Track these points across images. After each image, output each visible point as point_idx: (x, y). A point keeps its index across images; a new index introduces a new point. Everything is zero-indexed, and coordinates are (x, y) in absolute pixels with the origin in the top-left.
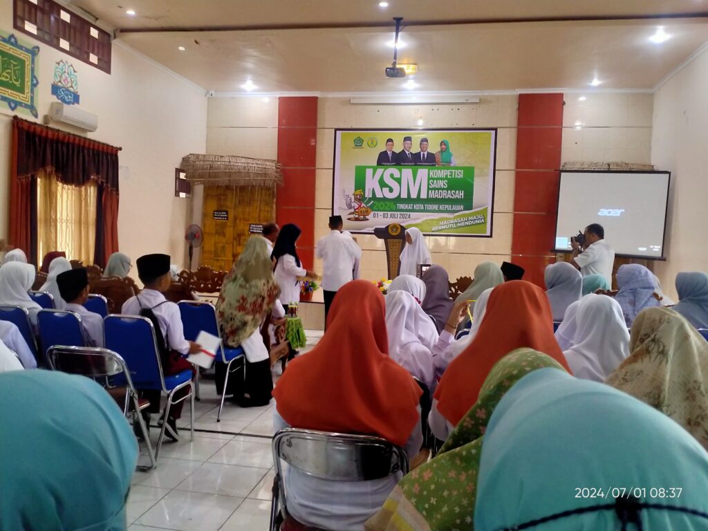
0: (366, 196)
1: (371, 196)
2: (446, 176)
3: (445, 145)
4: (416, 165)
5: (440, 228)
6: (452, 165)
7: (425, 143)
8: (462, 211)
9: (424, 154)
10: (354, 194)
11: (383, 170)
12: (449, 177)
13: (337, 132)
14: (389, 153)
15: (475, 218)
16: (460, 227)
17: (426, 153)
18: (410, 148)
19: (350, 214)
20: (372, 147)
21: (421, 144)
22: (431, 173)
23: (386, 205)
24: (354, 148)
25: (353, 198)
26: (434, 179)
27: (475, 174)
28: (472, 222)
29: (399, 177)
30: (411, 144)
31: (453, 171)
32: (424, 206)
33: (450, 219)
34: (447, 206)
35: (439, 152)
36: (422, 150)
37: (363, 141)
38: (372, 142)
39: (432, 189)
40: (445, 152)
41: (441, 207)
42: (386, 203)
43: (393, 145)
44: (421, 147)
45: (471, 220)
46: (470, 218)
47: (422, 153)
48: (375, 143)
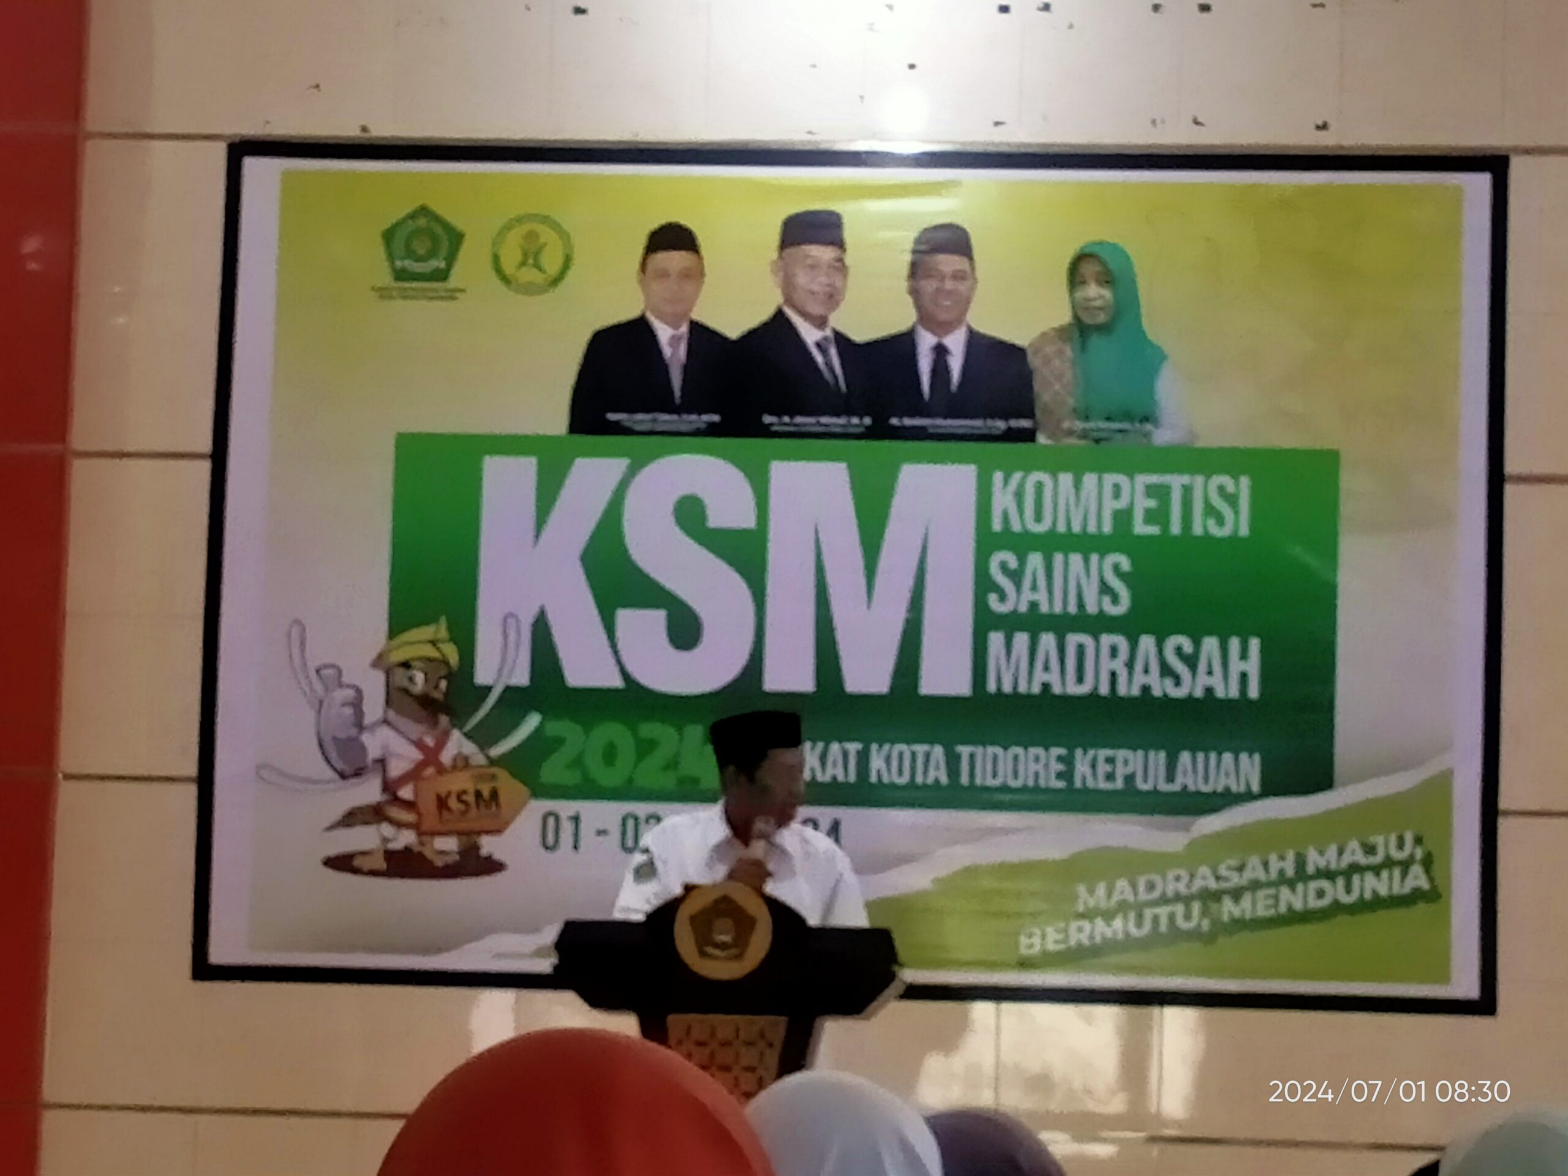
0: (483, 675)
1: (521, 677)
2: (1123, 518)
3: (1107, 279)
4: (880, 431)
5: (1081, 933)
6: (1162, 436)
7: (948, 263)
8: (1248, 797)
9: (941, 351)
10: (378, 662)
11: (621, 464)
12: (1140, 528)
13: (251, 165)
14: (664, 333)
15: (1355, 854)
16: (1239, 924)
17: (956, 343)
18: (833, 298)
19: (352, 818)
20: (530, 289)
21: (916, 271)
22: (1002, 500)
23: (645, 748)
24: (383, 293)
25: (374, 687)
26: (1023, 543)
27: (1346, 508)
28: (1336, 891)
29: (749, 521)
30: (840, 267)
31: (1176, 482)
32: (952, 761)
33: (1160, 862)
34: (1128, 761)
35: (1062, 333)
36: (926, 319)
37: (456, 238)
38: (531, 256)
39: (1011, 624)
40: (1103, 329)
41: (1082, 767)
42: (650, 729)
43: (696, 275)
44: (915, 292)
45: (1329, 875)
46: (1314, 860)
47: (926, 341)
48: (552, 262)
